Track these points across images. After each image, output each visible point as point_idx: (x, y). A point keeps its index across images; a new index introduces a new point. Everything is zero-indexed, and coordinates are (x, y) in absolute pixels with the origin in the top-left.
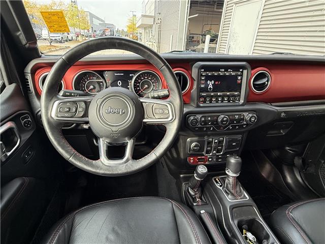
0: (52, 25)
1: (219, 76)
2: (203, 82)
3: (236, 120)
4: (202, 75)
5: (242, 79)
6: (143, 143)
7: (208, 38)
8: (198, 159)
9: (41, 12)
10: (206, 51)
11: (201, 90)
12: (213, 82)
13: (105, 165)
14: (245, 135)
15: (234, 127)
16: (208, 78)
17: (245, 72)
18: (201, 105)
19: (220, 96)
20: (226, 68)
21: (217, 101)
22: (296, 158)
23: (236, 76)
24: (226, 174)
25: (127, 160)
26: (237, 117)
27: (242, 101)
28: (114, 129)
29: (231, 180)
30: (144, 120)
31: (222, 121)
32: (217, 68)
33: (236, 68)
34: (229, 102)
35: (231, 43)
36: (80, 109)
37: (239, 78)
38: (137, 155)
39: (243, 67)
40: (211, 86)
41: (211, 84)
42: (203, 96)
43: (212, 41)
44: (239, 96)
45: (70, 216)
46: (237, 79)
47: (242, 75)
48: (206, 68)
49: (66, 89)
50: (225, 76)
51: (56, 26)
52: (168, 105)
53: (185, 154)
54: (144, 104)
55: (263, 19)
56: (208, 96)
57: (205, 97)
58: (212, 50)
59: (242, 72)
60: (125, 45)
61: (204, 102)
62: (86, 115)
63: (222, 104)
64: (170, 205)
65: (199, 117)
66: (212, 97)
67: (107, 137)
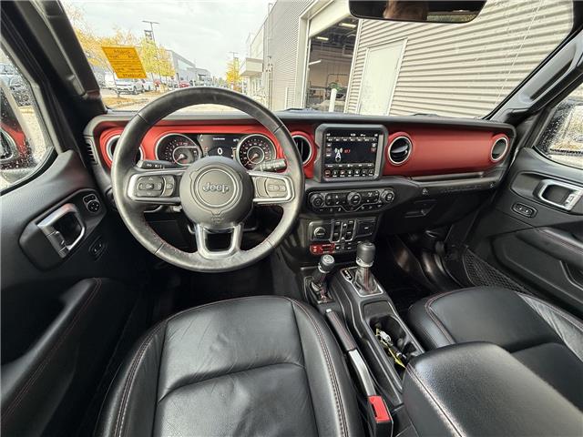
0: (120, 66)
1: (349, 142)
2: (329, 150)
3: (369, 198)
4: (327, 141)
5: (377, 146)
6: (253, 229)
7: (334, 92)
8: (323, 248)
9: (103, 48)
10: (331, 109)
11: (326, 160)
12: (341, 150)
13: (204, 259)
14: (380, 216)
15: (366, 207)
16: (335, 145)
17: (381, 137)
18: (327, 180)
19: (350, 168)
20: (358, 132)
21: (346, 175)
22: (438, 243)
23: (371, 142)
24: (357, 265)
25: (234, 252)
26: (370, 194)
27: (376, 175)
28: (215, 211)
29: (363, 272)
30: (255, 200)
31: (353, 200)
32: (346, 132)
33: (370, 133)
34: (361, 175)
35: (364, 101)
36: (167, 186)
37: (374, 145)
38: (246, 245)
39: (379, 132)
40: (338, 156)
41: (338, 152)
42: (329, 169)
43: (339, 97)
44: (374, 168)
45: (162, 325)
46: (371, 147)
47: (377, 142)
48: (334, 132)
49: (147, 158)
50: (356, 142)
51: (126, 69)
52: (286, 180)
53: (306, 241)
54: (253, 178)
55: (403, 69)
56: (335, 168)
57: (331, 170)
58: (339, 108)
59: (377, 138)
61: (331, 176)
62: (176, 193)
63: (352, 179)
64: (289, 304)
65: (324, 194)
66: (340, 169)
67: (207, 222)
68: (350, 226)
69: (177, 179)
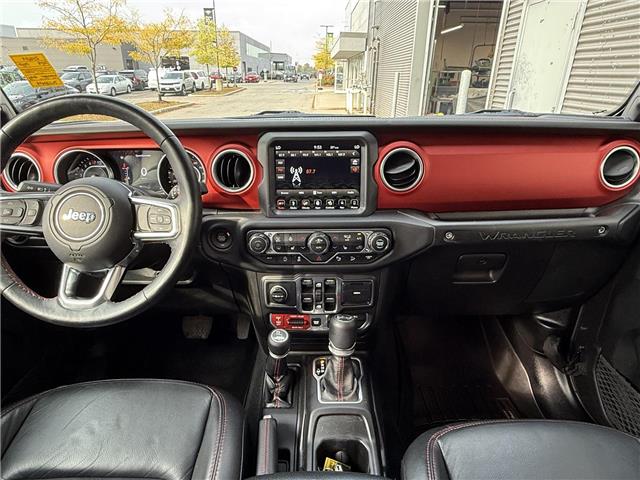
0: (32, 75)
1: (312, 158)
2: (280, 169)
3: (346, 244)
4: (277, 157)
5: (359, 164)
6: (188, 282)
7: (466, 75)
8: (292, 320)
9: (11, 57)
11: (275, 185)
12: (301, 169)
13: (66, 308)
15: (346, 258)
16: (289, 162)
17: (365, 150)
18: (278, 213)
19: (317, 197)
20: (326, 144)
23: (348, 159)
24: (331, 354)
25: (101, 301)
26: (348, 238)
27: (363, 209)
28: (75, 246)
29: (337, 364)
30: (136, 235)
31: (315, 244)
32: (308, 144)
33: (346, 144)
34: (337, 208)
35: (518, 87)
36: (29, 213)
37: (355, 162)
39: (358, 141)
40: (296, 177)
41: (296, 173)
42: (283, 197)
44: (357, 196)
46: (350, 164)
47: (359, 157)
48: (287, 145)
49: (45, 181)
50: (324, 158)
51: (39, 77)
52: (171, 208)
53: (263, 306)
54: (136, 206)
56: (293, 196)
57: (287, 199)
59: (359, 150)
60: (102, 106)
61: (287, 207)
62: (37, 222)
63: (323, 212)
65: (271, 234)
66: (301, 198)
68: (329, 288)
69: (42, 204)
